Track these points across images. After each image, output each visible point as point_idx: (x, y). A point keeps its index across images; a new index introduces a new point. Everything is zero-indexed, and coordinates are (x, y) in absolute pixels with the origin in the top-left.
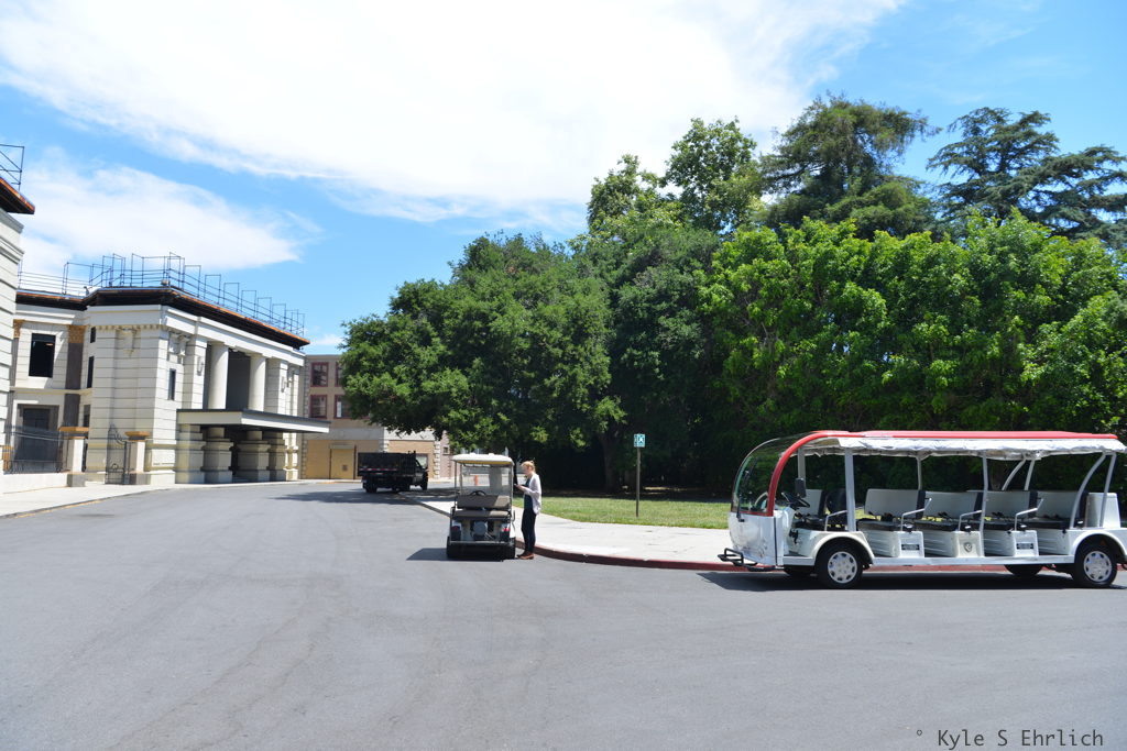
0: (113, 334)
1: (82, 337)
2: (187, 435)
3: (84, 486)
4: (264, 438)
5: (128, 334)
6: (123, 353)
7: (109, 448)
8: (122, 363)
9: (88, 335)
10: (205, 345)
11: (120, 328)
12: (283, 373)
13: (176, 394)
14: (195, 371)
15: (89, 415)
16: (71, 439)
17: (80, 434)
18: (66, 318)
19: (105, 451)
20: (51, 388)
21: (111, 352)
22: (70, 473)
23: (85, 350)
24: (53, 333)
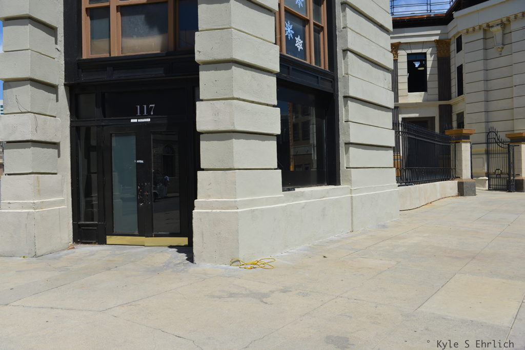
0: (480, 35)
1: (448, 51)
3: (475, 195)
5: (497, 30)
6: (493, 53)
7: (488, 153)
8: (493, 63)
9: (453, 47)
11: (488, 26)
15: (463, 123)
16: (459, 142)
17: (466, 137)
18: (433, 34)
19: (485, 157)
20: (428, 101)
21: (480, 54)
22: (460, 181)
23: (452, 61)
24: (424, 51)
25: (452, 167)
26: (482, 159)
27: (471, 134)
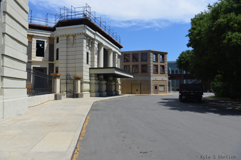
0: (66, 38)
1: (53, 42)
2: (93, 78)
3: (61, 99)
4: (113, 80)
5: (71, 38)
6: (70, 46)
7: (67, 83)
8: (70, 50)
9: (55, 41)
10: (97, 43)
11: (68, 35)
12: (117, 57)
13: (89, 62)
14: (95, 54)
15: (58, 71)
16: (55, 79)
17: (59, 77)
18: (48, 34)
19: (65, 84)
20: (44, 61)
21: (65, 45)
22: (56, 94)
23: (55, 46)
24: (44, 40)
25: (53, 88)
26: (64, 86)
27: (60, 76)
